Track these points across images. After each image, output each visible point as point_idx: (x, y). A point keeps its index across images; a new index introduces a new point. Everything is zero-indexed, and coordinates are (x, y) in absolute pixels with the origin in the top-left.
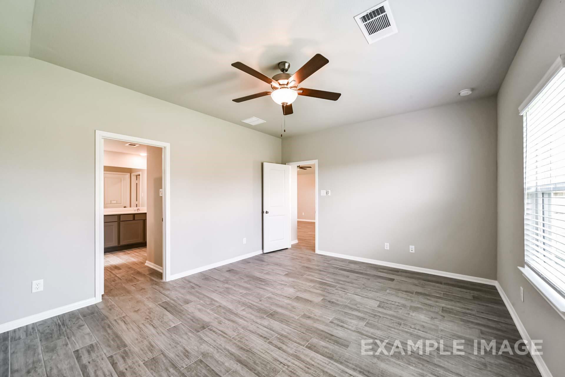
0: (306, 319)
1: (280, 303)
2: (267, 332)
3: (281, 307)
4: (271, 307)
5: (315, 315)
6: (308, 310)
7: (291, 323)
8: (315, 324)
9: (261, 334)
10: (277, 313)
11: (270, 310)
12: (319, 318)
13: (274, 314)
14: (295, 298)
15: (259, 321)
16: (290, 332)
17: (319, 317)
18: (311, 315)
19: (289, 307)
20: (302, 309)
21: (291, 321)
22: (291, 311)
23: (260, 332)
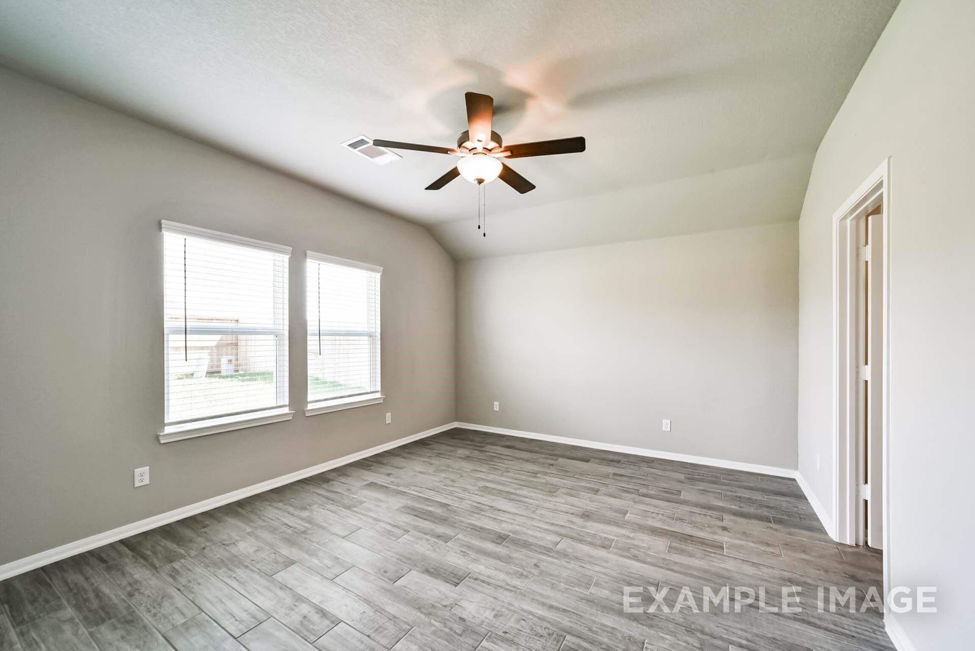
0: (444, 533)
1: (491, 561)
2: (499, 516)
3: (487, 554)
4: (508, 552)
5: (428, 540)
6: (437, 549)
7: (469, 527)
8: (433, 528)
9: (506, 513)
10: (494, 542)
11: (507, 547)
12: (423, 535)
13: (497, 539)
14: (461, 579)
15: (518, 528)
16: (469, 517)
17: (421, 539)
18: (436, 541)
19: (473, 555)
20: (448, 551)
21: (469, 529)
22: (470, 547)
23: (507, 515)
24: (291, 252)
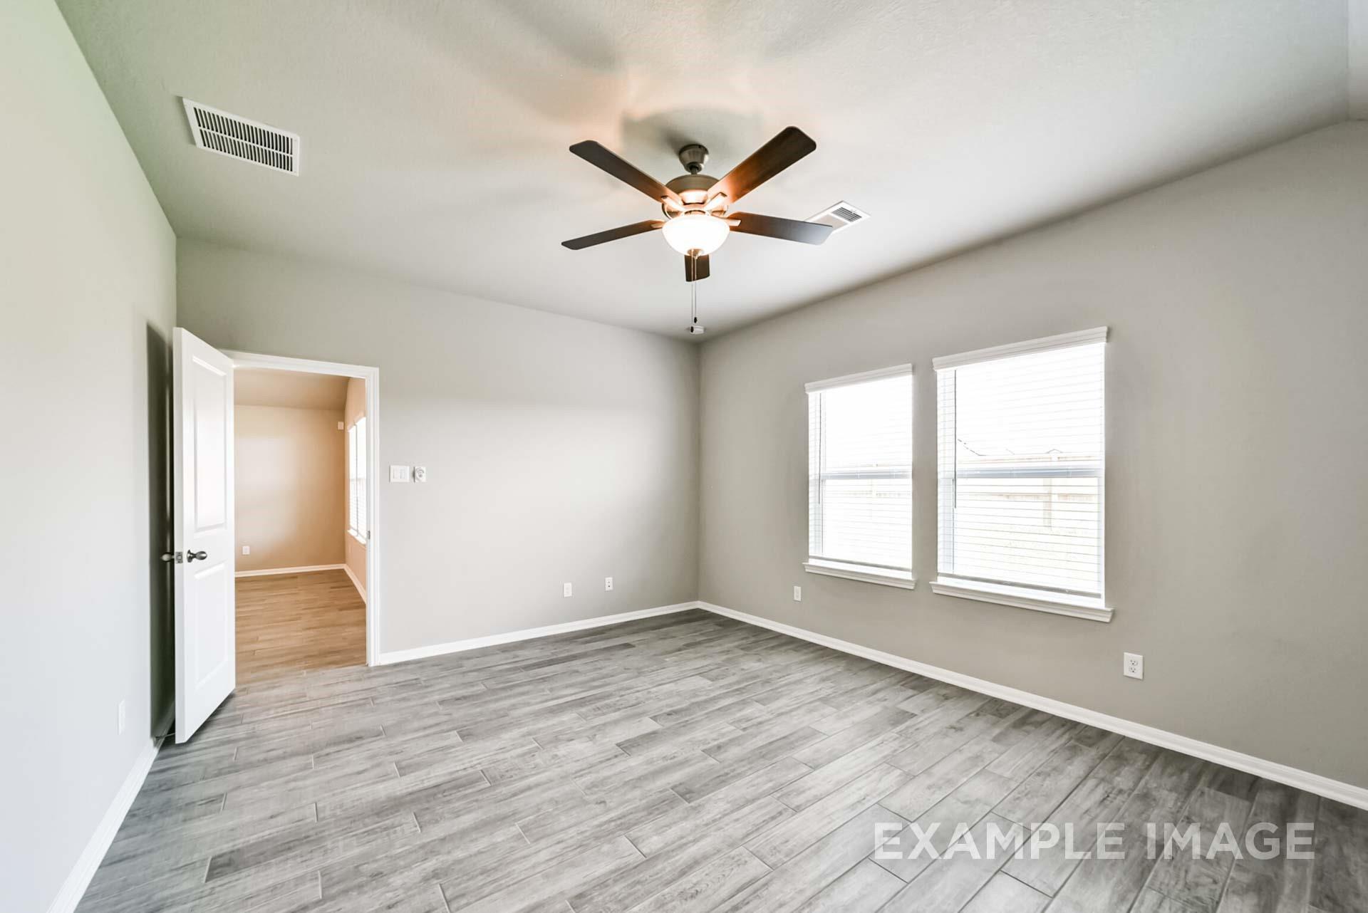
24: (911, 370)
